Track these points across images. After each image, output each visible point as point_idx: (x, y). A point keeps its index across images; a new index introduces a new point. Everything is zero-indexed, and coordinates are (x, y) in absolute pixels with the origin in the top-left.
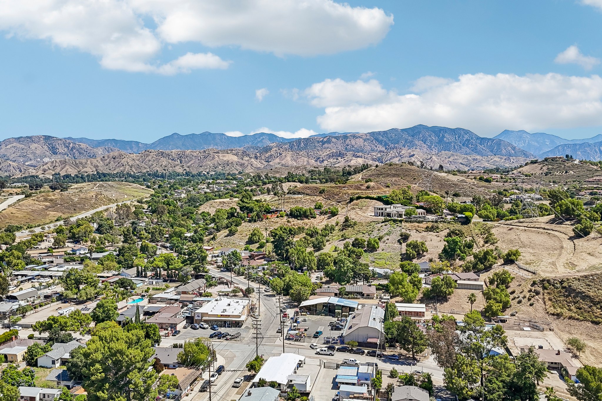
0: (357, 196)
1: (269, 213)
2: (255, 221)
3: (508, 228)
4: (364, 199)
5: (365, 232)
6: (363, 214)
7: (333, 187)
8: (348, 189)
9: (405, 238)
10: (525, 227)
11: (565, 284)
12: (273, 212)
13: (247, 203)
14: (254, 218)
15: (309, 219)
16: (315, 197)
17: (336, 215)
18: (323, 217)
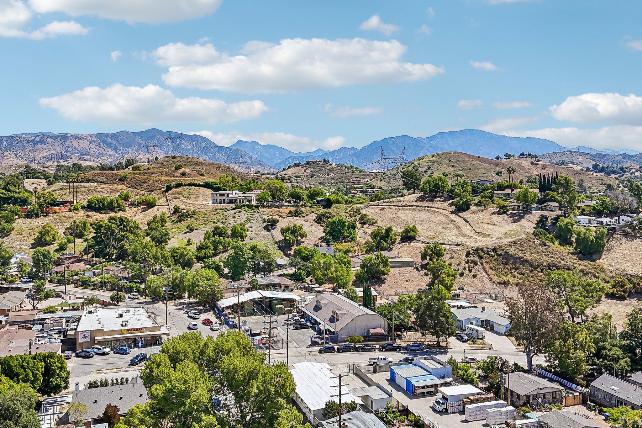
0: (174, 183)
1: (55, 206)
2: (37, 216)
3: (379, 209)
4: (187, 187)
5: (215, 221)
6: (195, 203)
7: (137, 174)
8: (159, 176)
9: (271, 224)
10: (395, 206)
11: (499, 251)
12: (62, 204)
13: (15, 192)
14: (35, 211)
15: (116, 212)
16: (116, 185)
17: (154, 206)
18: (136, 209)
